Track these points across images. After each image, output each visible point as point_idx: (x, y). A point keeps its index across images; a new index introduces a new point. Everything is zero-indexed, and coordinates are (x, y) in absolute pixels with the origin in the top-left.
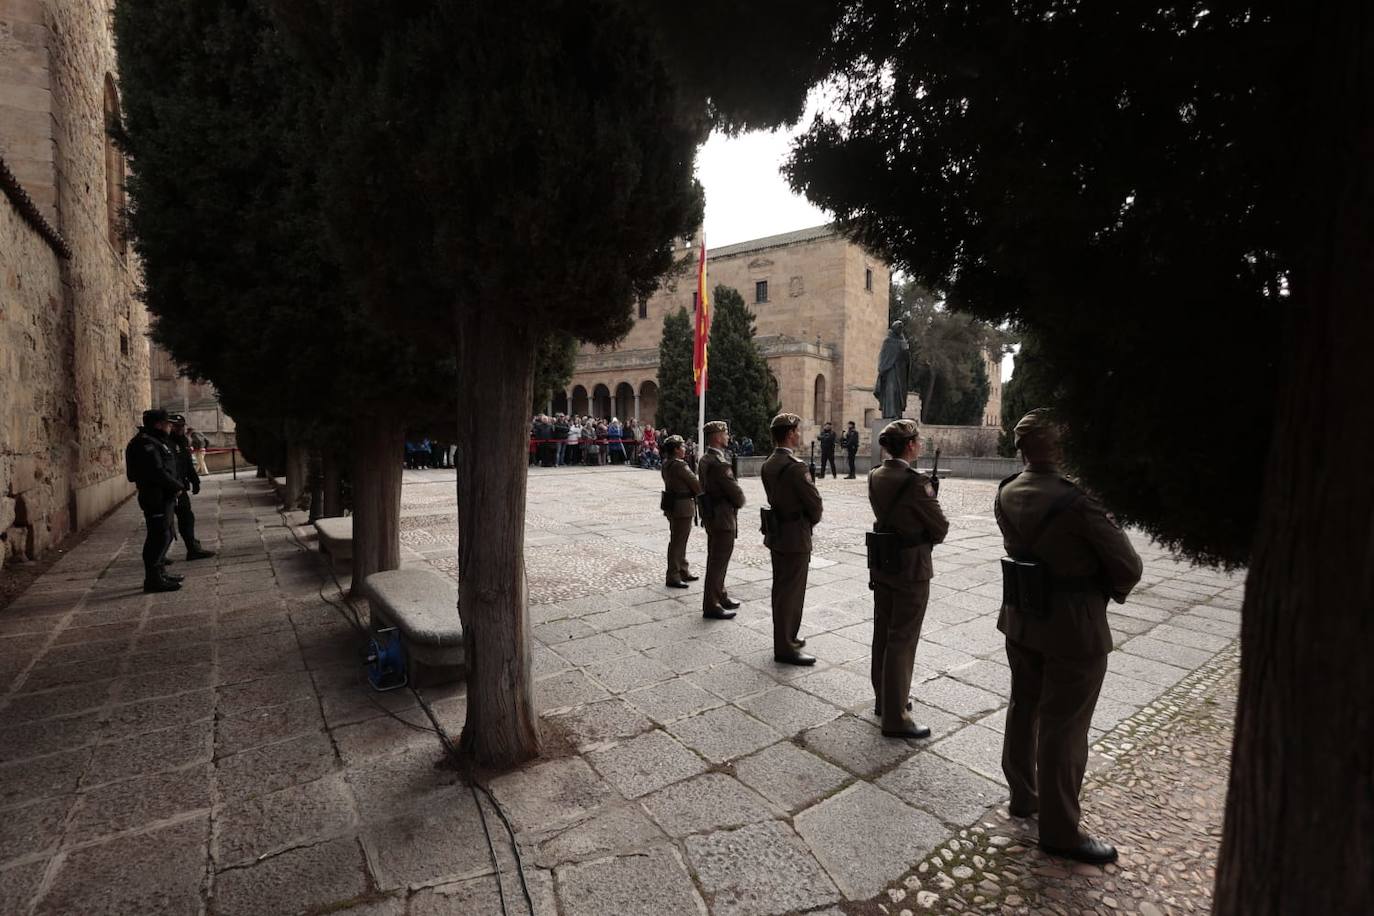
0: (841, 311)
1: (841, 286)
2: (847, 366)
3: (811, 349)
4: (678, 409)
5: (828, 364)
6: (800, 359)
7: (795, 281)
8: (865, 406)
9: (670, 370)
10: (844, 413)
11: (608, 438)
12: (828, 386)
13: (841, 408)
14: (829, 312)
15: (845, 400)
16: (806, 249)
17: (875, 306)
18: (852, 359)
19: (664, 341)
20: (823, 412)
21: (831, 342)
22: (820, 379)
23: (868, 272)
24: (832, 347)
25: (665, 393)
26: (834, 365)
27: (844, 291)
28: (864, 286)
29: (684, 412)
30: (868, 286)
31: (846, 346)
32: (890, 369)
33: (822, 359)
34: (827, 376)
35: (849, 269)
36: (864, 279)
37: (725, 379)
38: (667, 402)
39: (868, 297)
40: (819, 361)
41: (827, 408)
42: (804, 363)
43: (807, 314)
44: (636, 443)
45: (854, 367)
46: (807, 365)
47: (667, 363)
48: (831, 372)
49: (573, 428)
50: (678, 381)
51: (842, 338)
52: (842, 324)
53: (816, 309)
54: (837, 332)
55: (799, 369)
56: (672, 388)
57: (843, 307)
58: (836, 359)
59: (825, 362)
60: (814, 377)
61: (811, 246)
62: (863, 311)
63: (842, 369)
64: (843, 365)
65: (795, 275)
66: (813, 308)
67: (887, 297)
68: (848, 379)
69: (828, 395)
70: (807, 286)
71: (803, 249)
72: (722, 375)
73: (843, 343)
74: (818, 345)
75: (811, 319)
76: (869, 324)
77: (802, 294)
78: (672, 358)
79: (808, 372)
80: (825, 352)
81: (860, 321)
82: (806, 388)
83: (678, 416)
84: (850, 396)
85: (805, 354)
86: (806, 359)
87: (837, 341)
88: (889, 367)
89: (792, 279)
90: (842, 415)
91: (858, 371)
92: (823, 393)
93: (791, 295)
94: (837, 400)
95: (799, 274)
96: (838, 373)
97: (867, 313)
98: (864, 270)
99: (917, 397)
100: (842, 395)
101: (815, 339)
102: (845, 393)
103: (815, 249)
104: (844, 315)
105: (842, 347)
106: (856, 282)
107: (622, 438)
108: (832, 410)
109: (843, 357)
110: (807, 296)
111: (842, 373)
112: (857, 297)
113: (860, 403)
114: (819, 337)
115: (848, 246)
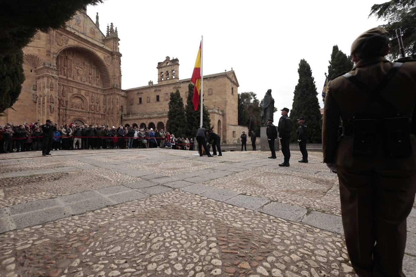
0: (225, 100)
1: (225, 92)
2: (227, 118)
3: (216, 111)
4: (177, 128)
5: (221, 117)
6: (213, 114)
7: (210, 90)
8: (232, 130)
9: (174, 113)
12: (222, 124)
13: (226, 131)
14: (221, 100)
15: (227, 128)
17: (234, 99)
18: (228, 115)
19: (170, 102)
20: (220, 132)
21: (222, 109)
22: (219, 121)
23: (232, 89)
24: (222, 111)
25: (172, 121)
26: (223, 117)
27: (226, 94)
29: (179, 129)
30: (232, 93)
31: (227, 111)
32: (267, 107)
34: (221, 121)
35: (227, 87)
36: (231, 90)
37: (193, 116)
38: (172, 125)
39: (232, 96)
40: (219, 115)
41: (222, 131)
42: (214, 115)
43: (214, 101)
45: (229, 118)
46: (215, 117)
47: (172, 110)
48: (222, 119)
50: (176, 117)
51: (226, 108)
52: (226, 104)
53: (217, 99)
54: (224, 106)
55: (213, 118)
56: (174, 119)
57: (226, 99)
58: (223, 115)
61: (215, 79)
62: (231, 100)
63: (226, 118)
65: (209, 88)
67: (237, 97)
68: (228, 121)
69: (222, 127)
70: (214, 92)
71: (212, 80)
72: (192, 115)
74: (218, 110)
75: (215, 102)
76: (233, 104)
77: (212, 94)
78: (174, 108)
79: (216, 119)
80: (221, 113)
81: (230, 103)
83: (177, 130)
85: (215, 113)
86: (215, 114)
87: (224, 109)
88: (267, 106)
89: (209, 89)
90: (226, 133)
92: (220, 126)
93: (209, 95)
94: (224, 128)
95: (211, 88)
96: (225, 120)
97: (232, 101)
98: (231, 88)
99: (247, 128)
101: (217, 109)
102: (227, 126)
103: (216, 80)
104: (226, 101)
106: (229, 91)
107: (155, 137)
108: (223, 132)
109: (226, 114)
110: (214, 95)
111: (226, 120)
112: (229, 96)
113: (231, 130)
114: (219, 108)
115: (227, 79)
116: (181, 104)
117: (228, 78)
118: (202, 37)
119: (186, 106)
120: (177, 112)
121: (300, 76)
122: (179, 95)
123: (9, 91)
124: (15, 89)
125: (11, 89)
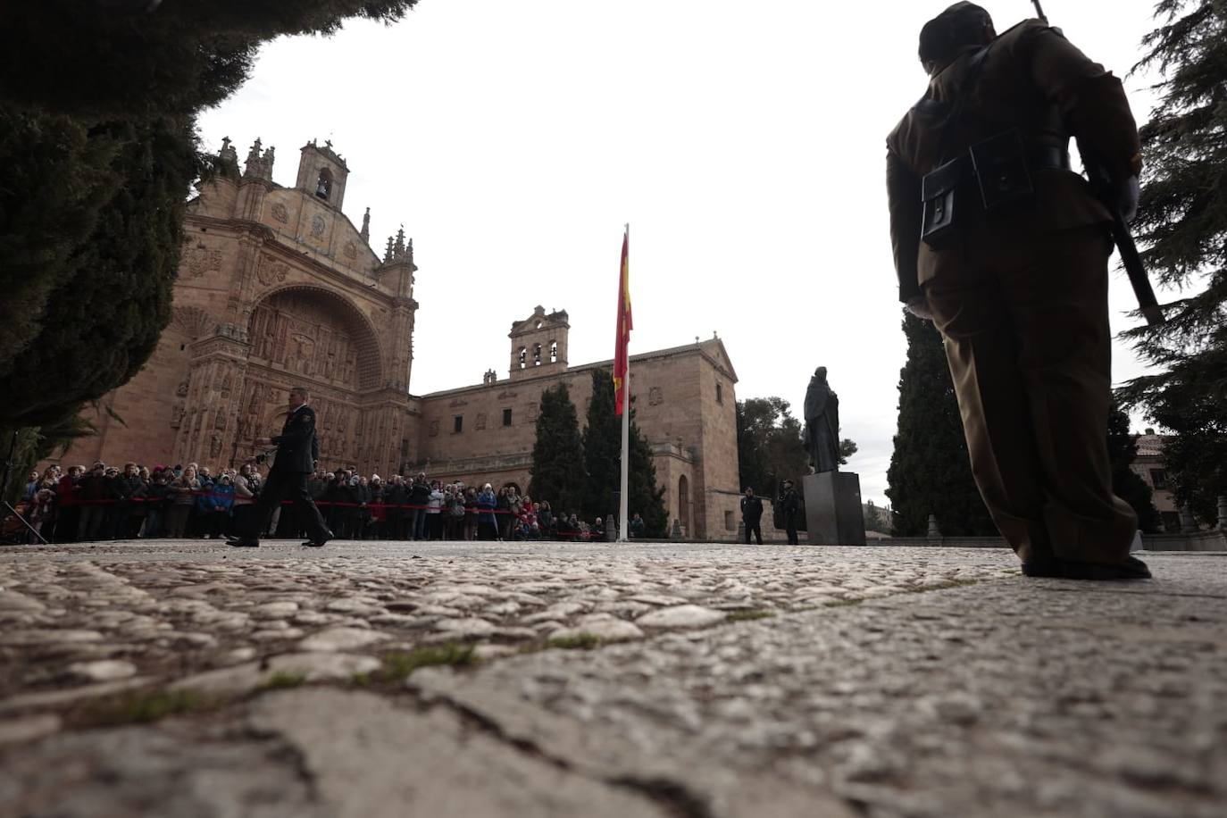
0: (699, 418)
1: (696, 396)
2: (706, 470)
3: (674, 450)
5: (689, 466)
6: (664, 459)
7: (655, 391)
8: (724, 508)
9: (549, 446)
10: (707, 514)
11: (479, 507)
12: (690, 488)
13: (703, 509)
14: (687, 419)
15: (707, 501)
16: (663, 364)
17: (725, 417)
18: (710, 463)
19: (541, 418)
20: (687, 512)
21: (690, 445)
22: (683, 479)
23: (718, 387)
24: (691, 450)
25: (542, 470)
26: (695, 468)
27: (700, 401)
28: (715, 398)
29: (563, 491)
30: (719, 399)
31: (704, 450)
32: (819, 417)
33: (684, 460)
34: (689, 478)
35: (703, 382)
36: (715, 392)
39: (719, 408)
40: (681, 462)
41: (691, 509)
42: (668, 462)
43: (666, 420)
44: (512, 516)
45: (712, 470)
46: (671, 466)
47: (546, 438)
48: (692, 474)
49: (436, 493)
50: (557, 457)
51: (701, 442)
52: (700, 432)
53: (675, 416)
54: (696, 437)
55: (664, 469)
56: (549, 465)
57: (700, 415)
58: (696, 462)
59: (686, 464)
60: (677, 477)
61: (668, 361)
62: (716, 420)
63: (702, 472)
64: (703, 467)
65: (652, 386)
66: (671, 415)
67: (734, 411)
68: (708, 481)
69: (690, 497)
70: (665, 396)
71: (659, 363)
73: (702, 447)
74: (679, 447)
75: (670, 425)
76: (722, 432)
77: (661, 403)
78: (550, 432)
79: (672, 472)
80: (686, 455)
81: (715, 428)
82: (672, 488)
84: (711, 497)
85: (669, 454)
86: (671, 459)
87: (696, 445)
88: (816, 415)
89: (651, 390)
90: (705, 516)
91: (715, 474)
92: (686, 494)
93: (650, 404)
94: (699, 501)
95: (657, 385)
96: (699, 474)
97: (720, 422)
98: (714, 385)
99: (769, 502)
100: (704, 497)
101: (677, 443)
102: (707, 494)
103: (671, 364)
104: (701, 421)
105: (702, 451)
106: (709, 393)
107: (495, 509)
108: (695, 511)
109: (702, 460)
110: (666, 404)
111: (702, 476)
112: (711, 407)
113: (720, 505)
114: (680, 440)
115: (701, 361)
116: (570, 421)
117: (706, 358)
118: (627, 226)
119: (585, 428)
120: (559, 443)
121: (912, 341)
122: (567, 398)
123: (128, 338)
124: (144, 337)
125: (135, 335)
